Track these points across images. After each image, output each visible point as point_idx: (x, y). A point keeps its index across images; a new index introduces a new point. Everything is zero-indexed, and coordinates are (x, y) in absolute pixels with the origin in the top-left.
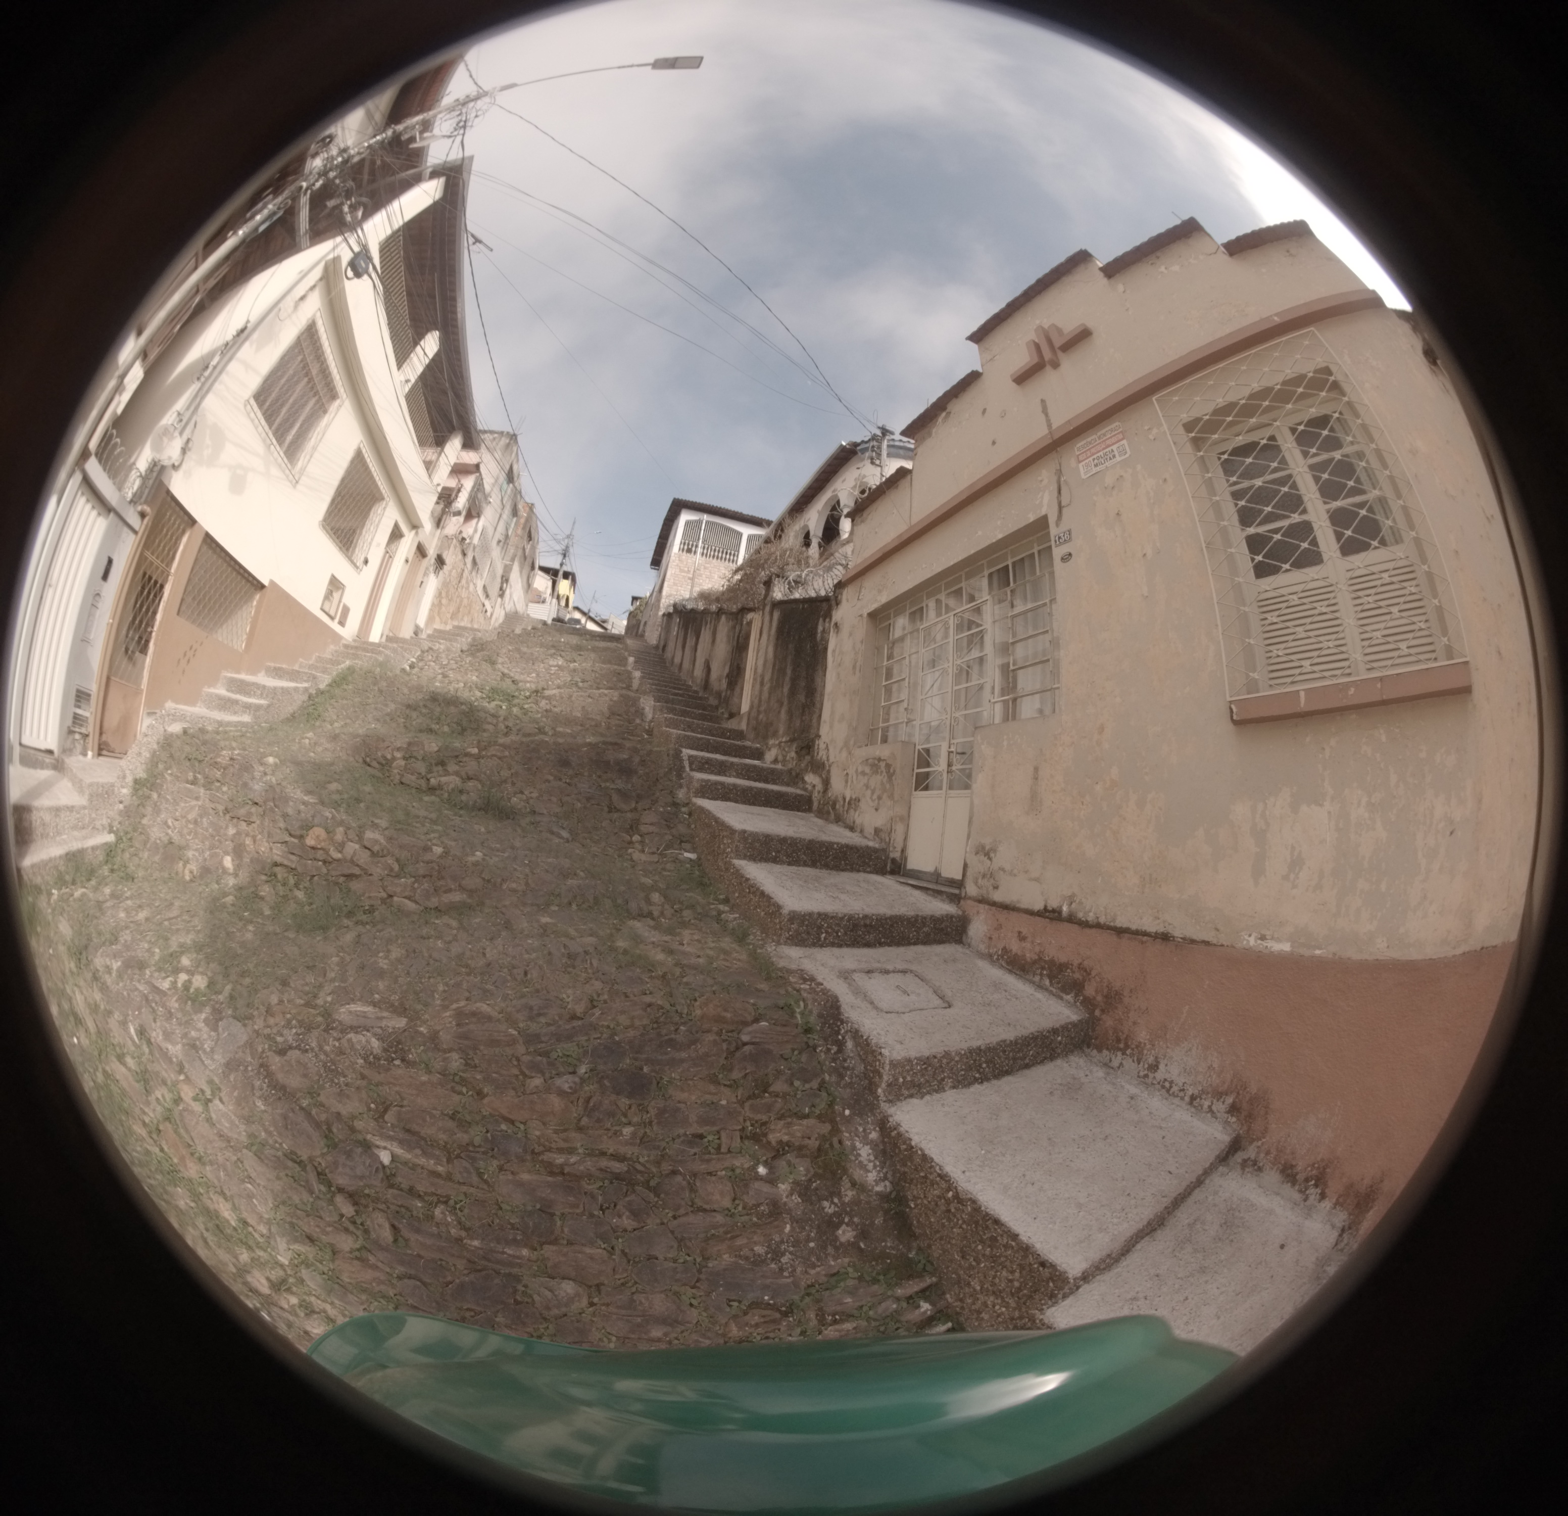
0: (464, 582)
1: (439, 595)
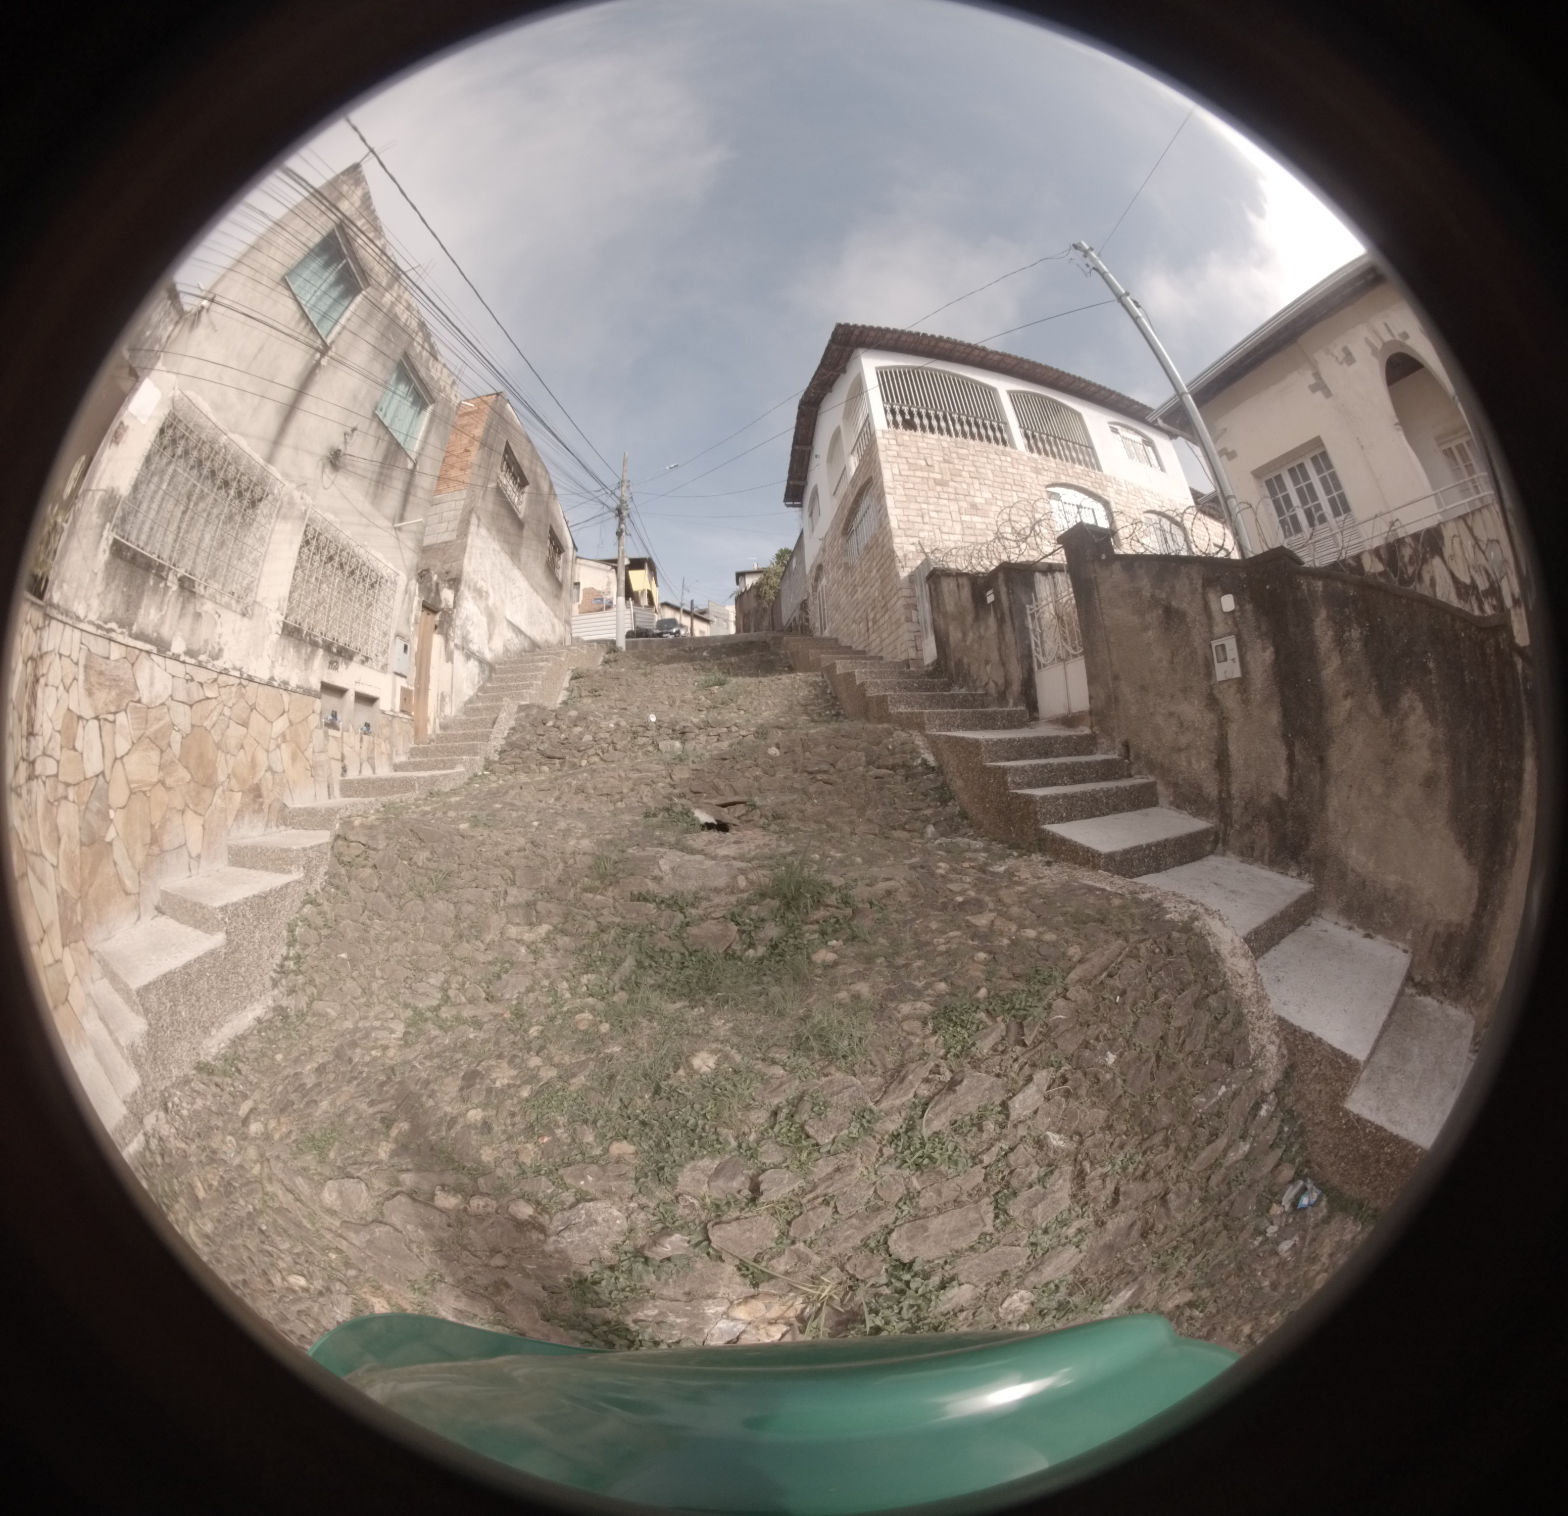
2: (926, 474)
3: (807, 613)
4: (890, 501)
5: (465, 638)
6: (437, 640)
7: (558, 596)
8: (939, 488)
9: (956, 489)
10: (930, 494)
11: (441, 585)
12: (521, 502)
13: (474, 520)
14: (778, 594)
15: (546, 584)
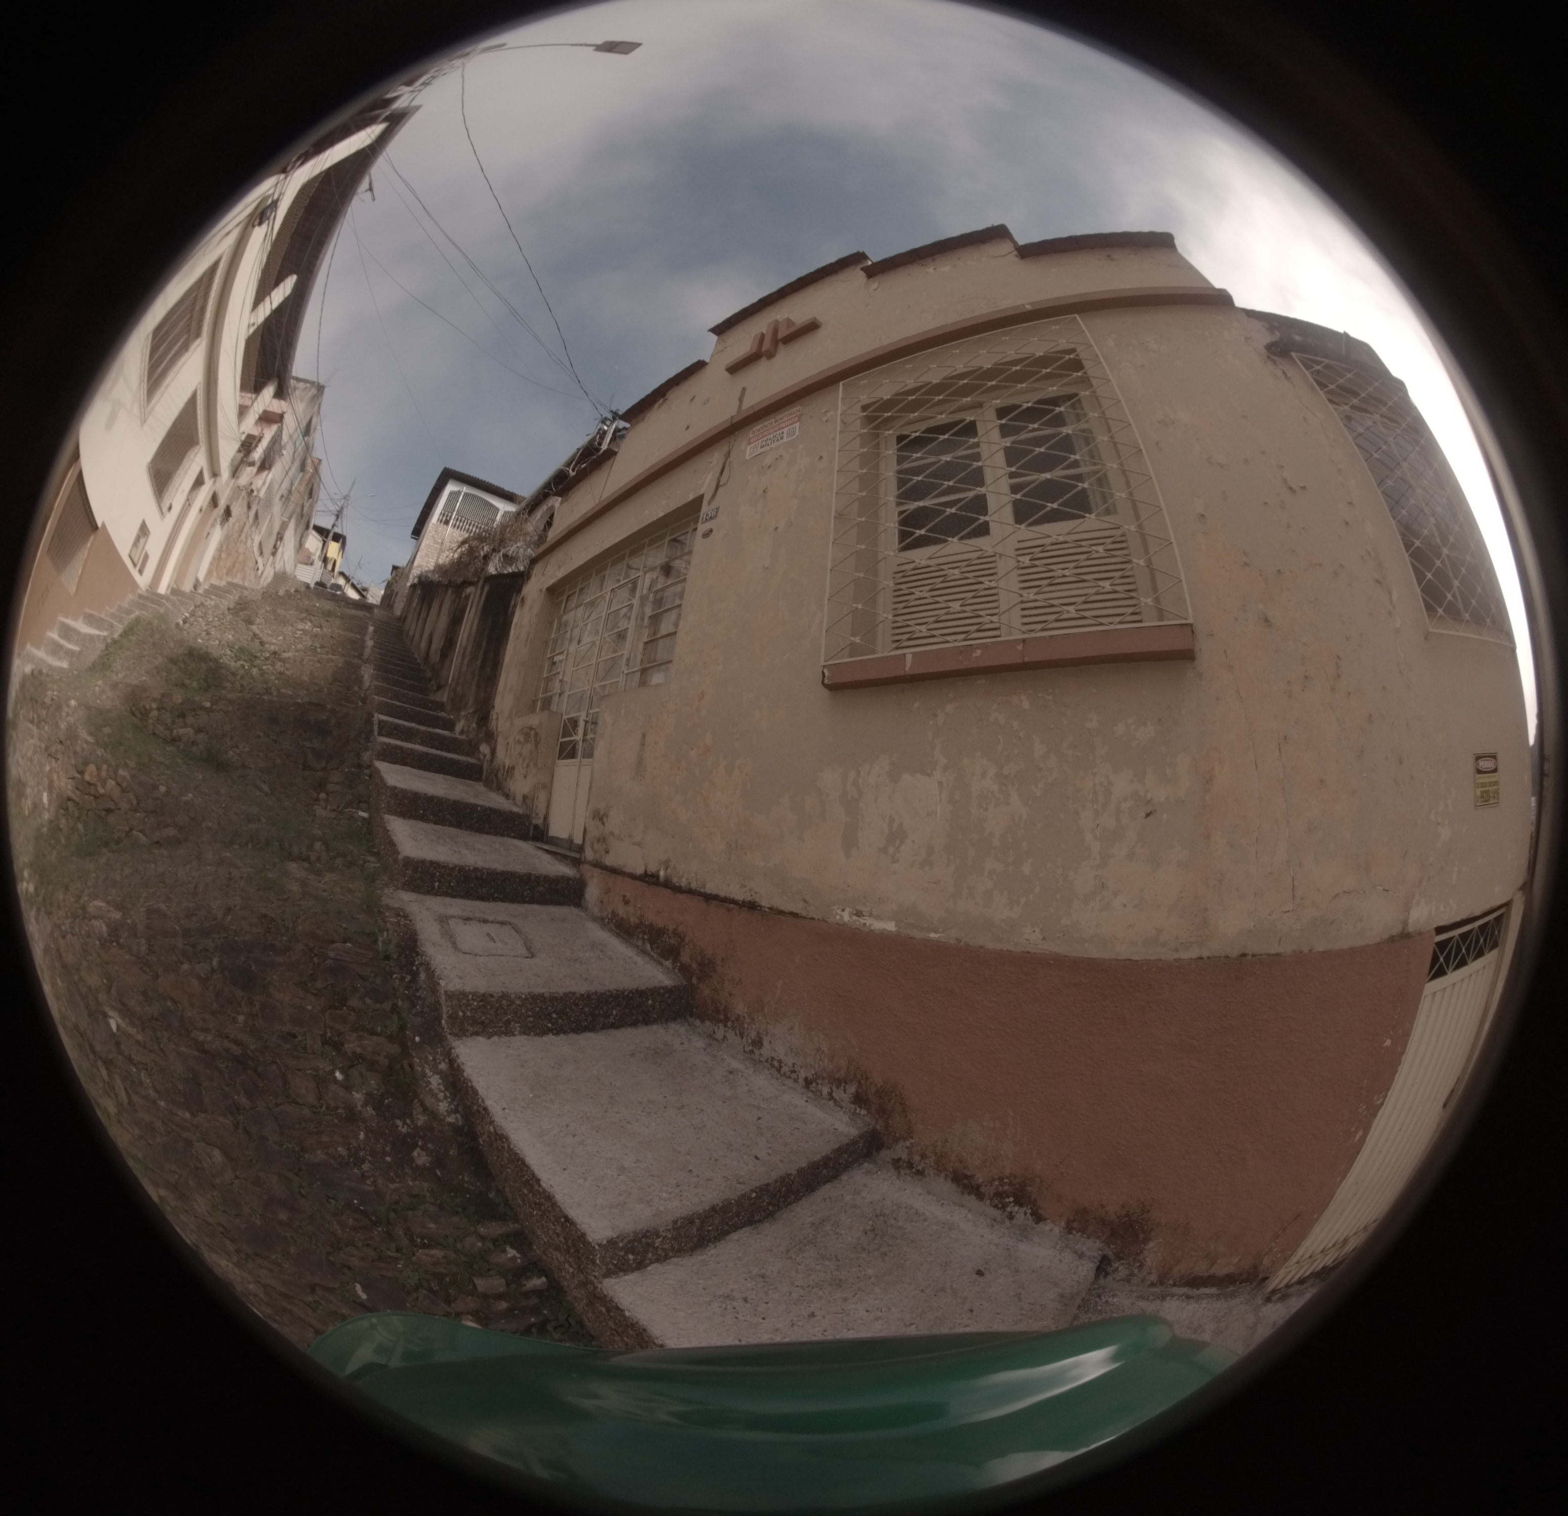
0: (243, 536)
1: (220, 549)
5: (276, 562)
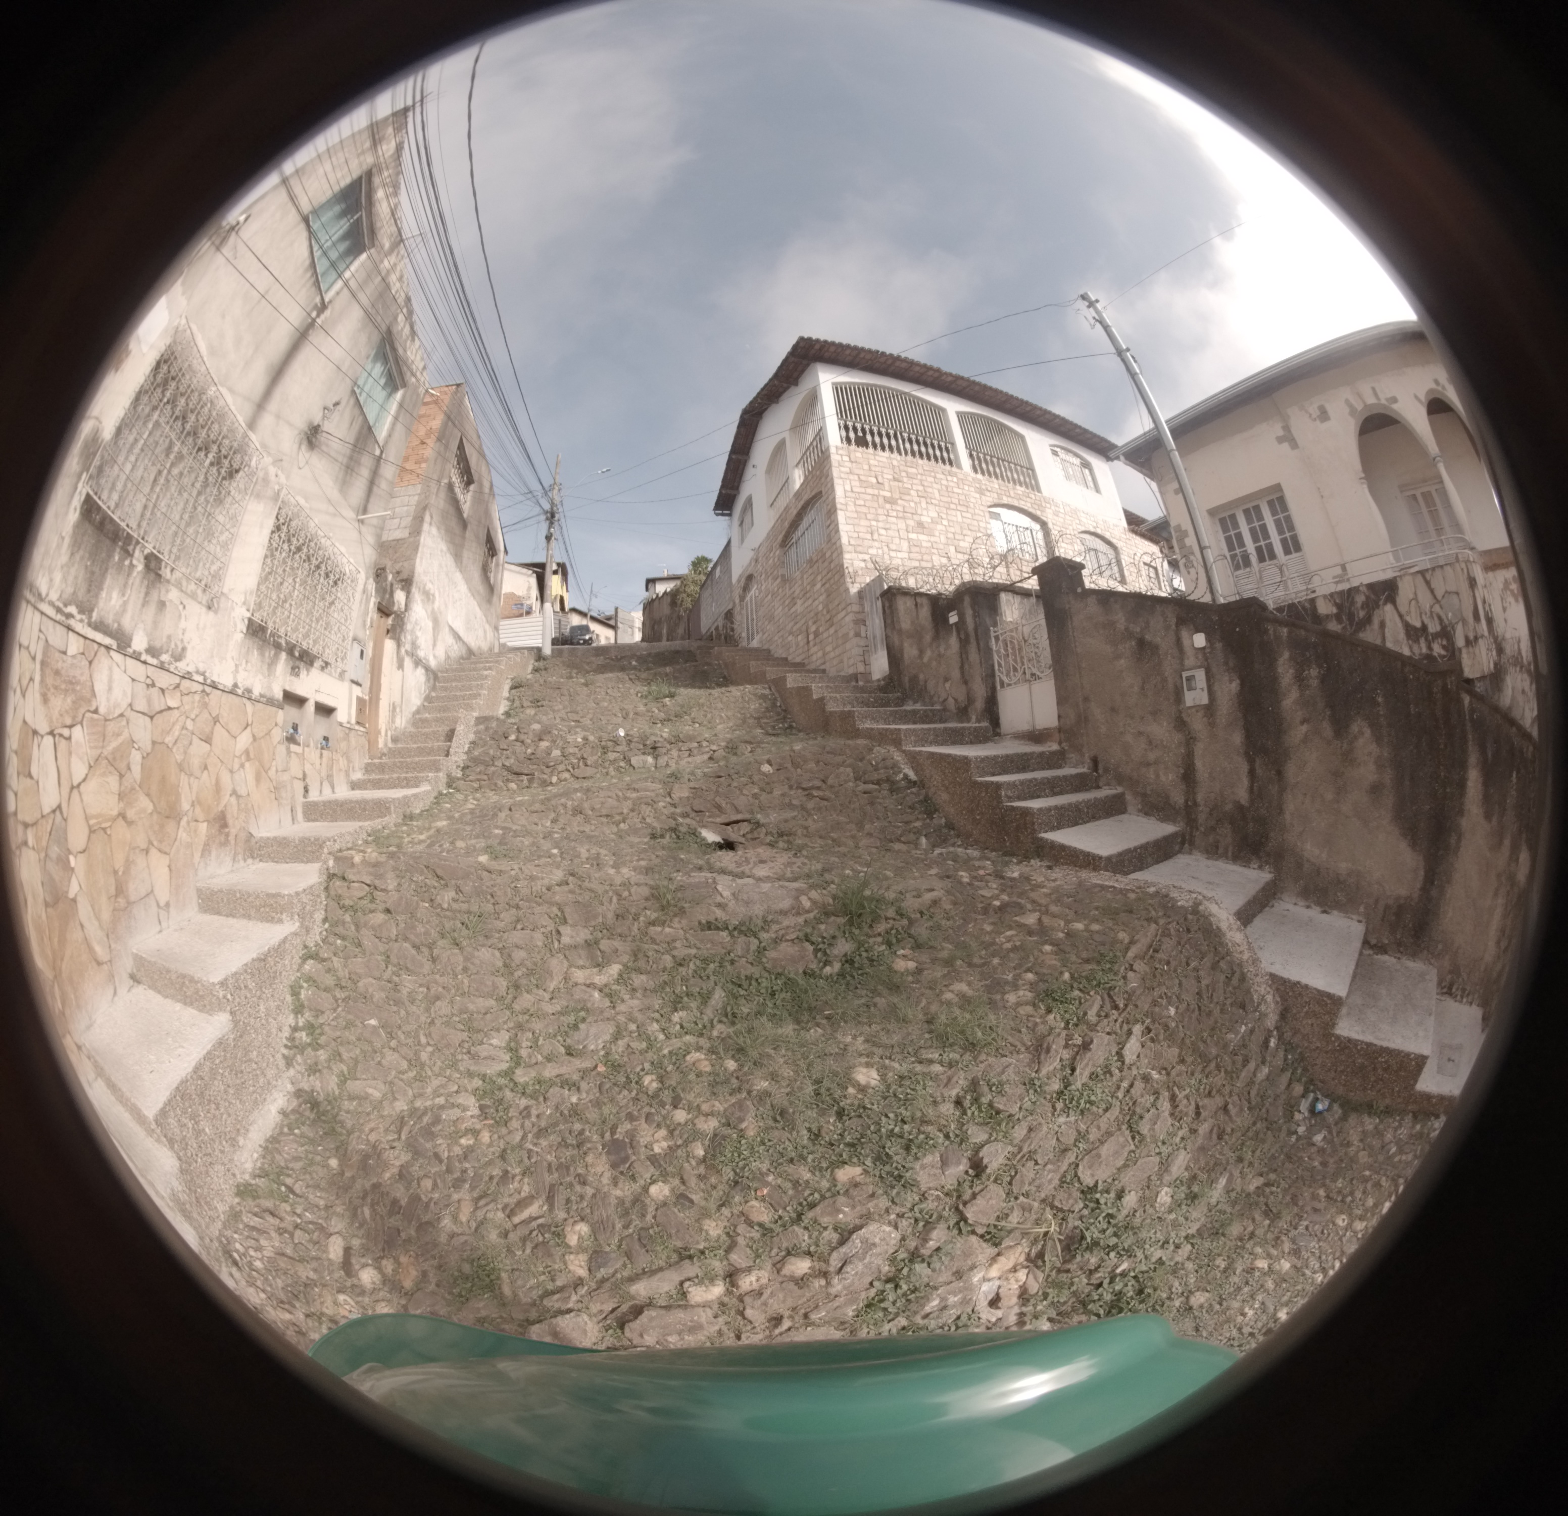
2: (876, 492)
3: (732, 623)
4: (841, 516)
5: (414, 645)
6: (389, 645)
7: (489, 601)
8: (888, 506)
9: (904, 507)
10: (880, 511)
11: (396, 586)
12: (466, 500)
13: (427, 518)
14: (697, 603)
15: (481, 588)
